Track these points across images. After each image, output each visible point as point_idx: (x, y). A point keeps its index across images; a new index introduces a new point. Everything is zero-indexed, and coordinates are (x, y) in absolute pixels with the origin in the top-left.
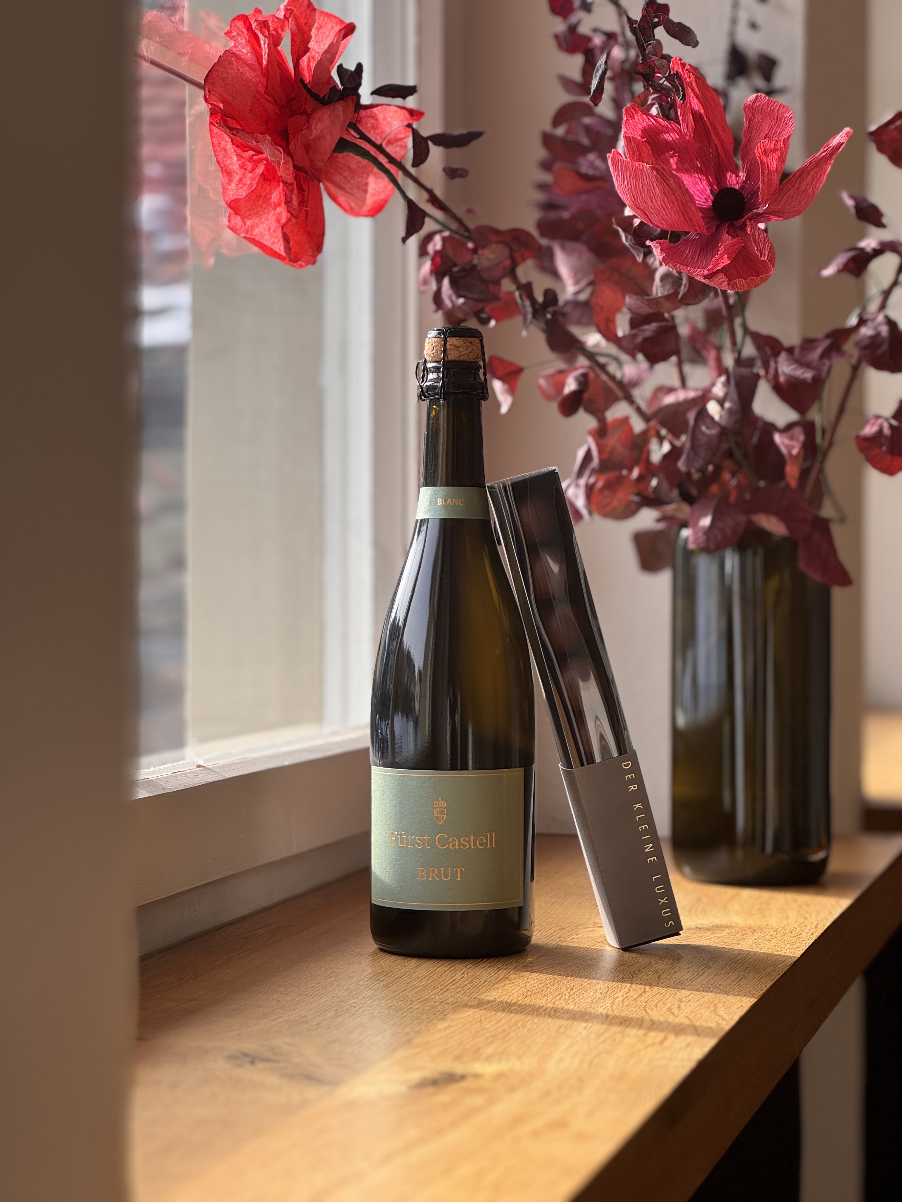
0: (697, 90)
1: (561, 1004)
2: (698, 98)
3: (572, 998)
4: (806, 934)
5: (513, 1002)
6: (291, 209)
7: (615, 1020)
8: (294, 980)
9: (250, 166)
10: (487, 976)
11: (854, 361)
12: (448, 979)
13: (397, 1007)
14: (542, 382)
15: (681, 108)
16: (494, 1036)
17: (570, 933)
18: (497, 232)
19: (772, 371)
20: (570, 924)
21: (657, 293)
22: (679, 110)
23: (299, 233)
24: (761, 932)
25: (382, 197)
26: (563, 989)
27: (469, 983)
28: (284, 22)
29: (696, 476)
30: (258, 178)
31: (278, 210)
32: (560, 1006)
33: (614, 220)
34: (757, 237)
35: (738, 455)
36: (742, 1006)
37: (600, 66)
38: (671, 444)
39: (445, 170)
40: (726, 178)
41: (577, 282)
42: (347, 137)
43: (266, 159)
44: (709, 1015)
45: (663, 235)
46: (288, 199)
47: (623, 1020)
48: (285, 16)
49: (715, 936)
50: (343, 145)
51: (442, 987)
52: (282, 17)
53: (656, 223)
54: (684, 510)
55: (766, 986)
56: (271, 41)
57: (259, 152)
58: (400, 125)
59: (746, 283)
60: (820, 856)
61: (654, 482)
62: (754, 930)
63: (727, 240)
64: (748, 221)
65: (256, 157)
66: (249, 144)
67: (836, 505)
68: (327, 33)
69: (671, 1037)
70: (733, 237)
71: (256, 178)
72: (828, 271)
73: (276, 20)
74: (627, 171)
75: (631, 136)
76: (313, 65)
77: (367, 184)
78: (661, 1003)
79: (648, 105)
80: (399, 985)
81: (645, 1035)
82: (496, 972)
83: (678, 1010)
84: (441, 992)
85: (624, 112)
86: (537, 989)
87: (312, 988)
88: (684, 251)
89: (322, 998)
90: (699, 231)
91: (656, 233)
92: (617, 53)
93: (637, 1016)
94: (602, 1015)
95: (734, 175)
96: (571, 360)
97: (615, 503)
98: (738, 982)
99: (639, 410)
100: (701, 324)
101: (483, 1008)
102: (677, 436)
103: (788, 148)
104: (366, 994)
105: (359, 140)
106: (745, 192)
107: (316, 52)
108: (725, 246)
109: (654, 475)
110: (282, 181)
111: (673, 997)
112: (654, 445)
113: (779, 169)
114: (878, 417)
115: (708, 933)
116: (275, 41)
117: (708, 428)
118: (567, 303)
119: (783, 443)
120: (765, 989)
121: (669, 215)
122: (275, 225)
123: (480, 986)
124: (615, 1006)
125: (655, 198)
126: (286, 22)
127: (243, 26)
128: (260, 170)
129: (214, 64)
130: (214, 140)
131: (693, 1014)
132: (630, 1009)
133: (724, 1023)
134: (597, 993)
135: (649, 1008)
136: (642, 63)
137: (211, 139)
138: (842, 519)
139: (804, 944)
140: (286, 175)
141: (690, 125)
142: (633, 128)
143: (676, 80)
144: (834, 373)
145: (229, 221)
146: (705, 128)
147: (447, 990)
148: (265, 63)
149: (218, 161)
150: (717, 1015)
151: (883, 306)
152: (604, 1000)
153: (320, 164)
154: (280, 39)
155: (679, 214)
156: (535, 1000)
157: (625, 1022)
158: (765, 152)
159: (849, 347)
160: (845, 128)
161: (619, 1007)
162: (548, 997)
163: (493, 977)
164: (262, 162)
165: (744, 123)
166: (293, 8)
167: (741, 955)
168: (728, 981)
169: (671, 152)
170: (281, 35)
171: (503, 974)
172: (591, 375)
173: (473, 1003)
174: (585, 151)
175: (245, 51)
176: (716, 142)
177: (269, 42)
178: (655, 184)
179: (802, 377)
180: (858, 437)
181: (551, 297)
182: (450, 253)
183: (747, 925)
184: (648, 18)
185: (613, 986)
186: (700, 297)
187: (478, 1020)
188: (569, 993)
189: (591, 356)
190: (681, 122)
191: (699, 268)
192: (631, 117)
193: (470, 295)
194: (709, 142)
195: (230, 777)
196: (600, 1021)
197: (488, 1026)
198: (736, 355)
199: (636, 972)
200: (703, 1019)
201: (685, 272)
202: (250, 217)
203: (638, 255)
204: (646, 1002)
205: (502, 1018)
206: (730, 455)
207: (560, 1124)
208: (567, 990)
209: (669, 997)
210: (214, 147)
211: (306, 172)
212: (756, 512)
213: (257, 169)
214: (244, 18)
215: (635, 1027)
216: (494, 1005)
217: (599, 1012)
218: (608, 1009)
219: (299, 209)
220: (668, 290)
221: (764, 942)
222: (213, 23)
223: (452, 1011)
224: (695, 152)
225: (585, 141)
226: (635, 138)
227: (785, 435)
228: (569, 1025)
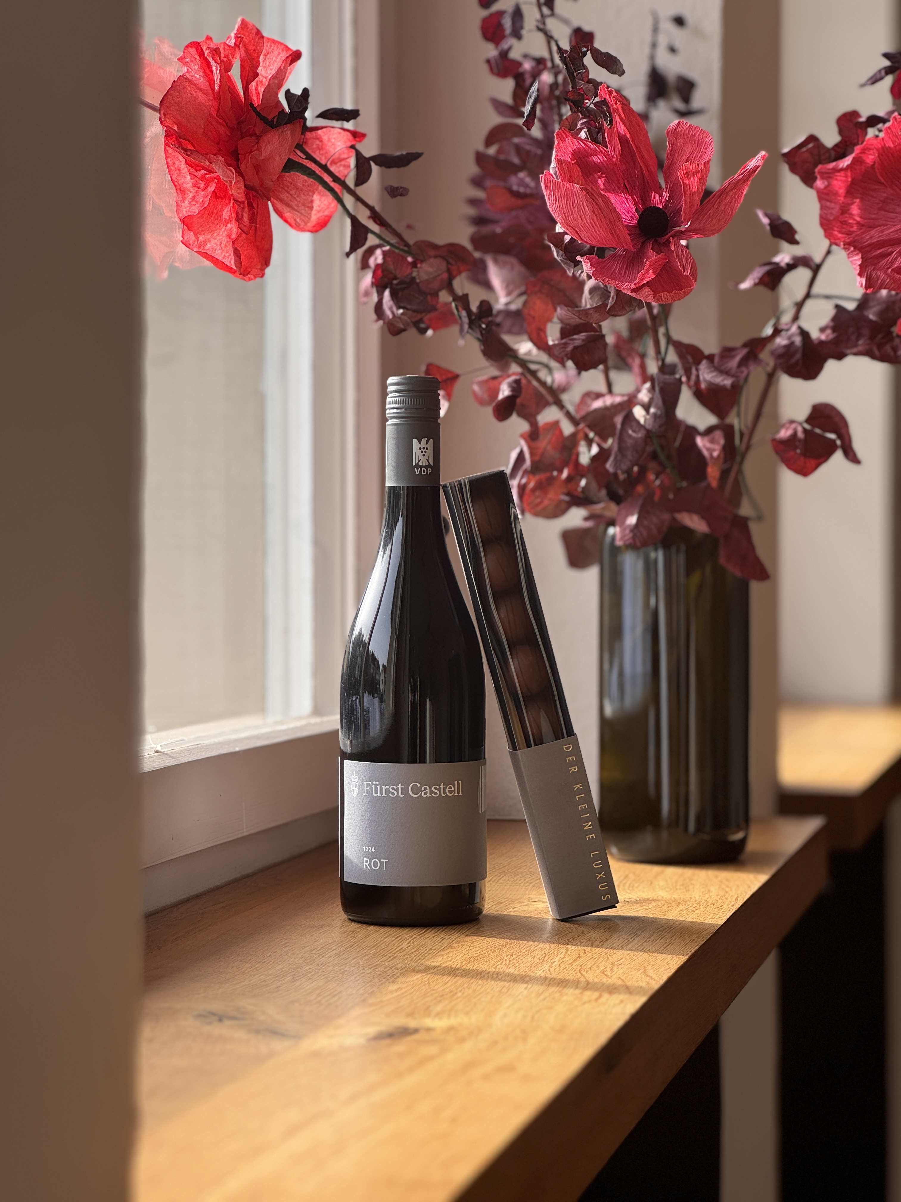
0: (623, 116)
1: (502, 968)
2: (623, 123)
3: (512, 963)
4: (727, 905)
5: (457, 967)
6: (241, 226)
7: (553, 981)
8: (251, 950)
9: (202, 185)
10: (431, 945)
11: (769, 369)
12: (396, 947)
13: (350, 972)
14: (476, 388)
15: (608, 133)
16: (442, 996)
17: (507, 907)
18: (435, 247)
19: (693, 378)
20: (507, 899)
21: (586, 305)
22: (606, 134)
23: (249, 248)
24: (685, 905)
25: (326, 213)
26: (504, 955)
27: (415, 951)
28: (235, 49)
29: (622, 477)
30: (210, 196)
31: (229, 226)
32: (501, 970)
33: (546, 238)
34: (680, 253)
35: (662, 457)
36: (670, 968)
37: (533, 92)
38: (599, 446)
39: (386, 189)
40: (650, 197)
41: (509, 294)
42: (294, 157)
43: (218, 178)
44: (640, 976)
45: (590, 252)
46: (239, 216)
47: (560, 981)
48: (235, 44)
49: (642, 908)
50: (291, 165)
51: (391, 955)
52: (233, 45)
53: (585, 240)
54: (611, 509)
55: (691, 951)
56: (223, 68)
57: (211, 172)
58: (344, 146)
59: (670, 296)
60: (740, 835)
61: (583, 483)
62: (679, 903)
63: (652, 256)
64: (671, 238)
65: (208, 176)
66: (202, 164)
67: (754, 505)
68: (274, 59)
69: (606, 996)
70: (658, 253)
71: (208, 195)
72: (745, 285)
73: (226, 47)
74: (558, 191)
75: (562, 158)
76: (261, 90)
77: (312, 201)
78: (594, 967)
79: (578, 130)
80: (350, 954)
81: (582, 993)
82: (439, 941)
83: (611, 972)
84: (390, 959)
85: (555, 136)
86: (479, 955)
87: (269, 956)
88: (612, 266)
89: (279, 965)
90: (626, 247)
91: (586, 249)
92: (547, 78)
93: (573, 978)
94: (541, 977)
95: (658, 195)
96: (504, 368)
97: (546, 502)
98: (665, 948)
99: (568, 415)
100: (625, 333)
101: (430, 972)
102: (604, 439)
103: (709, 171)
104: (320, 961)
105: (304, 160)
106: (668, 211)
107: (263, 77)
108: (650, 262)
109: (582, 476)
110: (234, 199)
111: (606, 961)
112: (582, 448)
113: (700, 190)
114: (792, 422)
115: (636, 906)
116: (226, 67)
117: (634, 431)
118: (500, 312)
119: (704, 446)
120: (690, 954)
121: (598, 232)
122: (226, 240)
123: (426, 953)
124: (552, 970)
125: (584, 216)
126: (237, 50)
127: (196, 52)
128: (212, 188)
129: (169, 89)
130: (169, 160)
131: (625, 976)
132: (567, 972)
133: (654, 982)
134: (535, 958)
135: (584, 971)
136: (572, 90)
137: (166, 159)
138: (760, 518)
139: (725, 915)
140: (238, 193)
141: (617, 148)
142: (564, 150)
143: (603, 107)
144: (751, 379)
145: (183, 237)
146: (631, 151)
147: (396, 957)
148: (217, 88)
149: (172, 180)
150: (647, 976)
151: (796, 318)
152: (542, 964)
153: (269, 184)
154: (230, 65)
155: (607, 232)
156: (478, 965)
157: (562, 983)
158: (687, 174)
159: (765, 355)
160: (761, 152)
161: (556, 970)
162: (490, 962)
163: (437, 946)
164: (213, 180)
165: (667, 146)
166: (242, 36)
167: (667, 925)
168: (656, 948)
169: (599, 174)
170: (232, 62)
171: (446, 943)
172: (524, 381)
173: (420, 968)
174: (516, 169)
175: (198, 76)
176: (641, 164)
177: (220, 68)
178: (584, 203)
179: (722, 383)
180: (774, 440)
181: (486, 308)
182: (391, 267)
183: (672, 898)
184: (578, 48)
185: (549, 953)
186: (627, 309)
187: (426, 983)
188: (509, 958)
189: (523, 363)
190: (608, 145)
191: (626, 282)
192: (562, 141)
193: (409, 307)
194: (634, 164)
195: (186, 761)
196: (540, 982)
197: (436, 987)
198: (660, 363)
199: (570, 940)
200: (634, 980)
201: (614, 285)
202: (202, 233)
203: (569, 269)
204: (581, 966)
205: (448, 981)
206: (654, 456)
207: (508, 1069)
208: (507, 956)
209: (603, 961)
210: (168, 166)
211: (257, 192)
212: (679, 511)
213: (209, 188)
214: (196, 45)
215: (572, 988)
216: (441, 969)
217: (538, 975)
218: (546, 972)
219: (250, 225)
220: (596, 302)
221: (688, 913)
222: (166, 48)
223: (402, 975)
224: (621, 174)
225: (516, 160)
226: (566, 160)
227: (706, 439)
228: (511, 986)
